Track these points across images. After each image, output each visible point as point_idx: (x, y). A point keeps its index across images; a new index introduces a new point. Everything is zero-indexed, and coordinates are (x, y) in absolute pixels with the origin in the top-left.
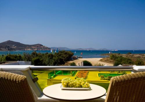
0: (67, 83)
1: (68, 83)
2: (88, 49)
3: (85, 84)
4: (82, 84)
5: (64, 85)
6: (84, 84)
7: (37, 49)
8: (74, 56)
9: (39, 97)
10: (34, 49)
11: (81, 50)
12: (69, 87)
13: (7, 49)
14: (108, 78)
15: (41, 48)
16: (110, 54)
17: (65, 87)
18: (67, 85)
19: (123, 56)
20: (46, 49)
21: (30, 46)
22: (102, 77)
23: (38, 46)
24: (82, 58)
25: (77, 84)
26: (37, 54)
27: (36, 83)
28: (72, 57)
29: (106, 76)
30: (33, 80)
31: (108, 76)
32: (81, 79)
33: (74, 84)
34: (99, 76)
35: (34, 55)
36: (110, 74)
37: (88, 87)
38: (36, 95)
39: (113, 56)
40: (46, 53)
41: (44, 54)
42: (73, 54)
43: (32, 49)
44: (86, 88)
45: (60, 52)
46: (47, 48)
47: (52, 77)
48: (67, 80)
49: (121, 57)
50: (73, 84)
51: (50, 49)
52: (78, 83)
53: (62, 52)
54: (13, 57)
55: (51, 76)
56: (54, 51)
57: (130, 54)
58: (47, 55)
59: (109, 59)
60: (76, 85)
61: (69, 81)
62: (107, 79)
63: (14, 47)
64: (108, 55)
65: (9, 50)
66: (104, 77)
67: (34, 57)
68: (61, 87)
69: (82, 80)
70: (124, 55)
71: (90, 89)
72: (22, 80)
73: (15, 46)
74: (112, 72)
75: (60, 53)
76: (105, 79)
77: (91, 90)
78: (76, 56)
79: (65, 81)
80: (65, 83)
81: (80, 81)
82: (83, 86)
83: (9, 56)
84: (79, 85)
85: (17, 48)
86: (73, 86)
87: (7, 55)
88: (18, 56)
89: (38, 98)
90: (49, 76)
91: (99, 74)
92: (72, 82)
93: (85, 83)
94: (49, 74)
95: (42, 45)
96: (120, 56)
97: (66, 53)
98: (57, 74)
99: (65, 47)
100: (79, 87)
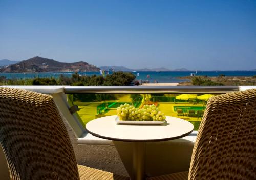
0: (127, 112)
1: (129, 113)
2: (157, 69)
3: (157, 114)
4: (151, 115)
5: (121, 116)
6: (155, 115)
7: (79, 70)
8: (136, 80)
9: (80, 137)
10: (76, 69)
11: (146, 70)
12: (131, 120)
13: (34, 69)
14: (188, 113)
15: (86, 68)
16: (191, 77)
17: (123, 120)
18: (127, 117)
19: (213, 80)
20: (93, 70)
21: (68, 65)
22: (179, 112)
23: (81, 64)
24: (148, 83)
25: (144, 115)
26: (79, 77)
27: (74, 114)
28: (133, 81)
29: (186, 110)
30: (70, 109)
31: (189, 111)
32: (150, 106)
33: (139, 114)
34: (175, 111)
35: (74, 79)
36: (192, 108)
37: (163, 120)
38: (75, 133)
39: (197, 80)
40: (93, 75)
41: (90, 76)
42: (135, 77)
43: (72, 69)
44: (159, 121)
45: (115, 73)
46: (94, 68)
47: (103, 111)
48: (127, 108)
49: (209, 81)
50: (136, 115)
51: (99, 69)
52: (145, 113)
53: (117, 74)
54: (43, 81)
55: (101, 110)
56: (106, 72)
57: (223, 77)
58: (95, 78)
59: (190, 84)
60: (141, 116)
61: (130, 110)
62: (186, 115)
63: (44, 66)
64: (189, 78)
65: (37, 71)
66: (181, 112)
67: (74, 82)
68: (116, 119)
69: (153, 108)
70: (214, 78)
71: (166, 124)
72: (45, 102)
73: (46, 65)
74: (194, 104)
75: (114, 75)
76: (184, 115)
77: (168, 124)
78: (140, 81)
79: (123, 109)
80: (123, 113)
81: (149, 110)
82: (154, 118)
83: (37, 81)
84: (146, 115)
85: (49, 68)
86: (136, 118)
87: (35, 79)
88: (50, 79)
89: (79, 139)
90: (98, 109)
91: (174, 107)
92: (136, 112)
93: (157, 112)
94: (98, 107)
95: (87, 64)
96: (207, 80)
97: (124, 76)
98: (111, 107)
99: (122, 67)
100: (146, 120)
